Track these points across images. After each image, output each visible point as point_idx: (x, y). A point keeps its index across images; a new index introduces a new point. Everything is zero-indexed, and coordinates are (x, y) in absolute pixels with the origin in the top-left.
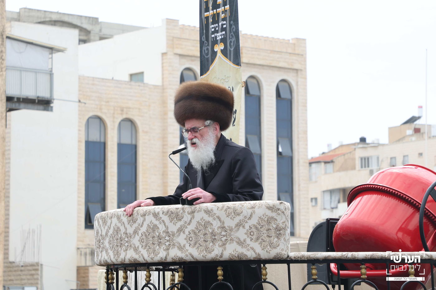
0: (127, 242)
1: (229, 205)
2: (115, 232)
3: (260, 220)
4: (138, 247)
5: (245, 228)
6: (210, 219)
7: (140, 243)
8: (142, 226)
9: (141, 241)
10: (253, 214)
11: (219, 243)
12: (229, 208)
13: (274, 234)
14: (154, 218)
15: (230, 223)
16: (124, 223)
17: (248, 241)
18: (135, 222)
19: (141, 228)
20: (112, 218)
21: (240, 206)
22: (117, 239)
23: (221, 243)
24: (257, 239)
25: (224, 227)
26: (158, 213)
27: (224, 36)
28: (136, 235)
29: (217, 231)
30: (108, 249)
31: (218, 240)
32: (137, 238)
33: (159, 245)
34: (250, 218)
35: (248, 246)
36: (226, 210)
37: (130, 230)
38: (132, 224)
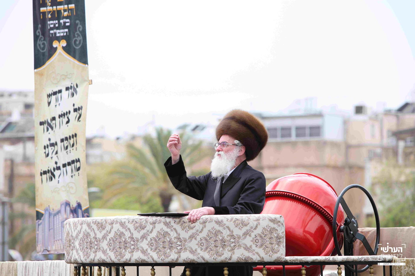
0: (96, 245)
1: (237, 218)
2: (85, 236)
3: (264, 231)
4: (106, 250)
5: (252, 236)
6: (221, 229)
7: (108, 247)
8: (110, 233)
9: (109, 245)
10: (258, 225)
11: (228, 248)
12: (237, 220)
13: (276, 242)
14: (121, 226)
15: (237, 232)
16: (93, 229)
17: (254, 247)
18: (104, 229)
19: (109, 235)
20: (82, 224)
21: (247, 219)
22: (87, 243)
23: (230, 248)
24: (262, 246)
25: (233, 235)
26: (125, 223)
27: (67, 34)
28: (105, 240)
29: (227, 238)
30: (78, 250)
31: (228, 246)
32: (105, 242)
33: (125, 249)
34: (255, 229)
35: (253, 251)
36: (235, 222)
37: (100, 235)
38: (101, 230)
